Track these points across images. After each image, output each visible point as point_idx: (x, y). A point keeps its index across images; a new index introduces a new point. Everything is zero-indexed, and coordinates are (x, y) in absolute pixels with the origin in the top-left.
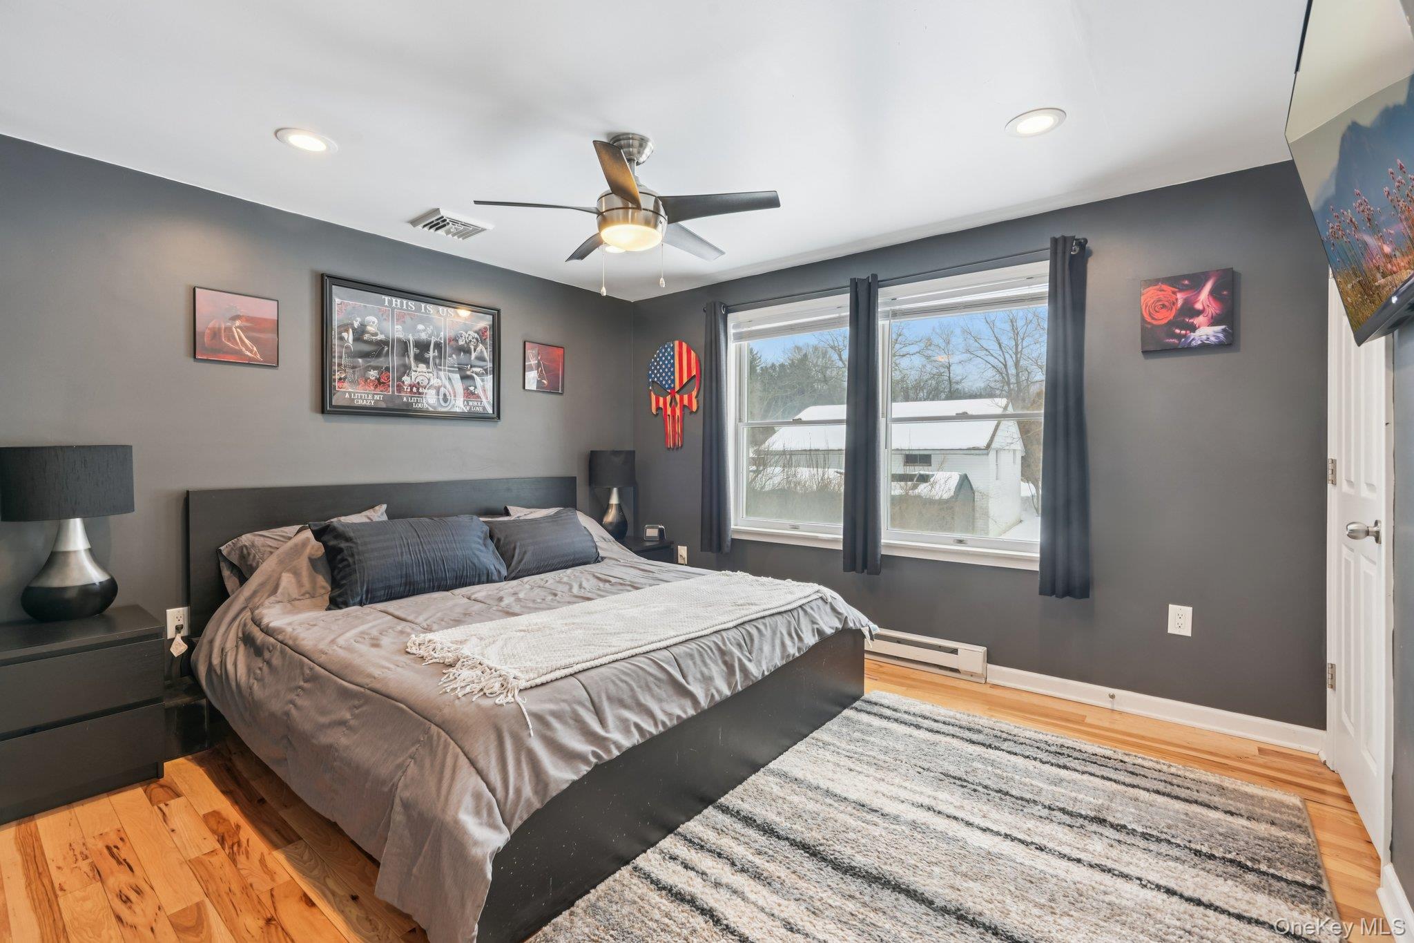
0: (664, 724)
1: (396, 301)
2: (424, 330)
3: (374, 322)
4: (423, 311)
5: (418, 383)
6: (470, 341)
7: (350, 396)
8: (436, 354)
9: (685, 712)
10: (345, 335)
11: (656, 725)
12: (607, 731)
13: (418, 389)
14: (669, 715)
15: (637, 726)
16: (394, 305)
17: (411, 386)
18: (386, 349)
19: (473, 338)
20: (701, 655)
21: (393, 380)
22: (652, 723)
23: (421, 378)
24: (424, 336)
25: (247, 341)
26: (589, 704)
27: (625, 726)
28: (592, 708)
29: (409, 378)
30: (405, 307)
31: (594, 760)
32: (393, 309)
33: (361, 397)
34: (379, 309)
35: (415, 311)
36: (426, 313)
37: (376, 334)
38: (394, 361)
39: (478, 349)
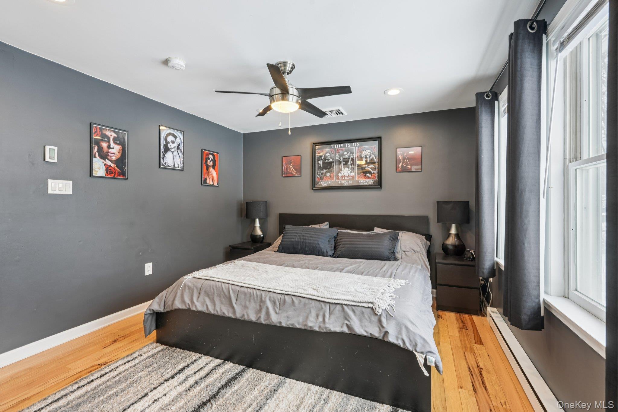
0: (217, 311)
1: (336, 145)
2: (347, 154)
3: (328, 155)
4: (347, 146)
5: (345, 175)
6: (367, 154)
7: (321, 183)
8: (352, 162)
9: (228, 313)
10: (319, 162)
11: (214, 310)
12: (197, 301)
13: (345, 178)
14: (221, 310)
15: (207, 305)
16: (336, 147)
17: (342, 177)
18: (333, 164)
19: (368, 153)
20: (250, 296)
21: (335, 176)
22: (213, 308)
23: (346, 173)
24: (347, 156)
25: (293, 169)
26: (199, 290)
27: (204, 303)
28: (199, 291)
29: (341, 174)
30: (340, 147)
31: (188, 306)
32: (335, 149)
33: (324, 183)
34: (330, 150)
35: (344, 147)
36: (348, 147)
37: (329, 160)
38: (336, 168)
39: (371, 157)
